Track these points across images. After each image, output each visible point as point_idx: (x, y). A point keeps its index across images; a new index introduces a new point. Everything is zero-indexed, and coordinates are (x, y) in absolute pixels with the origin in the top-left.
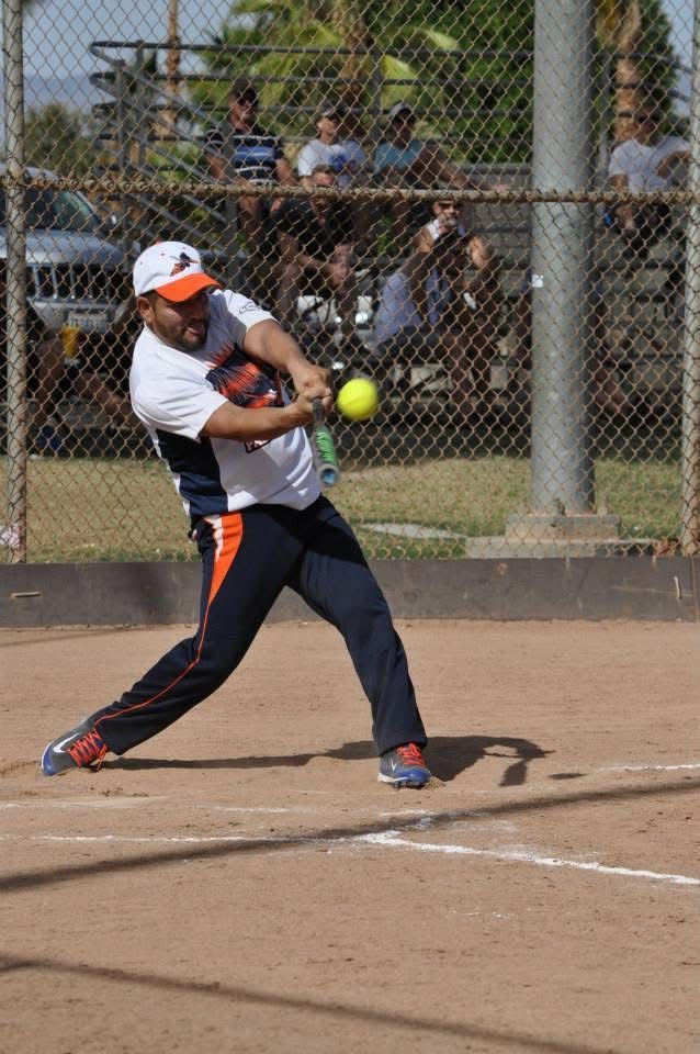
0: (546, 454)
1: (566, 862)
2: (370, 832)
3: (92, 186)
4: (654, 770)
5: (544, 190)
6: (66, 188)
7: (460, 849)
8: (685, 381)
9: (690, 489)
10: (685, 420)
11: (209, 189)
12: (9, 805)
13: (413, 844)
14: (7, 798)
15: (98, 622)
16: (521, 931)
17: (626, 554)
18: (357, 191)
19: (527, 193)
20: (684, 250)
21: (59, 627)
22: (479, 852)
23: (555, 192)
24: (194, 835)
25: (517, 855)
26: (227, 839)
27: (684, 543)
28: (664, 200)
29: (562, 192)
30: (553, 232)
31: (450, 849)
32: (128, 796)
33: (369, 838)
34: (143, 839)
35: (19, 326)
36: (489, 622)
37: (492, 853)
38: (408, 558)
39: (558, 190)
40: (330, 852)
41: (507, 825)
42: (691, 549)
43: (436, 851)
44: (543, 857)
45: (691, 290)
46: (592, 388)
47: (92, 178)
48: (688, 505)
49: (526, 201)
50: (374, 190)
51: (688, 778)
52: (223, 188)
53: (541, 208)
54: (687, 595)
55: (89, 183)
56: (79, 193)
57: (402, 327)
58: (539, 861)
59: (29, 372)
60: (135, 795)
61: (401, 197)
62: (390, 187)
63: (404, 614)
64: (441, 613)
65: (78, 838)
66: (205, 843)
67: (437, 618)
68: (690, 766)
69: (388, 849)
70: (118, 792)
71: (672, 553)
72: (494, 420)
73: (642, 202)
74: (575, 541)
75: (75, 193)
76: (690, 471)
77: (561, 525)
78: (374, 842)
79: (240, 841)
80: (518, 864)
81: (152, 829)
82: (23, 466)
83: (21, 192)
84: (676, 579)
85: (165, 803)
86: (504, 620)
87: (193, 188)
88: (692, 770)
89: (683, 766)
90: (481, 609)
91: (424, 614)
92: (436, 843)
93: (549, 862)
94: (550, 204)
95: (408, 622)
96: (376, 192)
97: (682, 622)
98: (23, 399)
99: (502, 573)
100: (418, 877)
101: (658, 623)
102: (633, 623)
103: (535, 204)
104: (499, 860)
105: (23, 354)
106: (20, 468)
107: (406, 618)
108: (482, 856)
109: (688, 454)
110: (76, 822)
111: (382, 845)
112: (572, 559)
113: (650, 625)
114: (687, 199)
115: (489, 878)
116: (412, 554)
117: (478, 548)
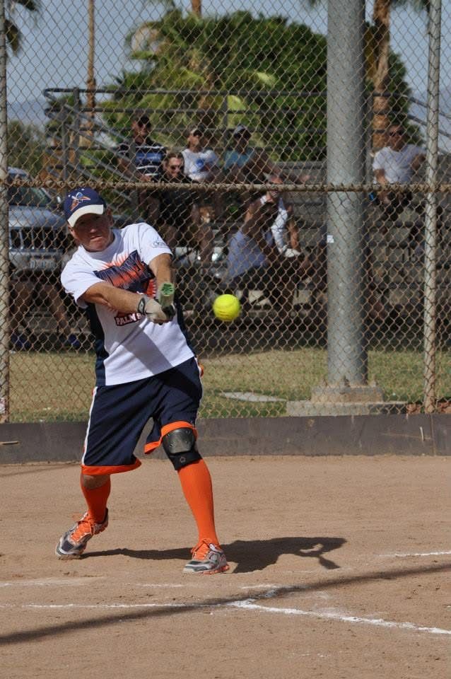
0: (338, 349)
1: (362, 619)
2: (236, 600)
3: (51, 185)
4: (414, 557)
5: (335, 184)
6: (35, 186)
7: (294, 611)
8: (425, 303)
9: (429, 371)
10: (426, 328)
11: (124, 185)
12: (6, 584)
13: (264, 608)
14: (5, 579)
15: (56, 459)
16: (336, 666)
17: (389, 412)
18: (218, 185)
19: (325, 186)
20: (424, 220)
21: (30, 464)
22: (306, 613)
23: (342, 185)
24: (125, 603)
25: (330, 615)
26: (146, 605)
27: (426, 406)
28: (411, 190)
29: (346, 185)
30: (341, 209)
31: (288, 611)
32: (81, 577)
33: (236, 604)
34: (92, 606)
35: (4, 273)
36: (304, 457)
37: (314, 613)
38: (252, 417)
39: (344, 185)
40: (212, 614)
41: (323, 595)
42: (430, 409)
43: (279, 613)
44: (347, 616)
45: (428, 246)
46: (367, 307)
47: (51, 179)
48: (428, 381)
49: (324, 191)
50: (228, 185)
51: (436, 562)
52: (133, 185)
53: (334, 195)
54: (428, 438)
55: (49, 182)
56: (43, 189)
57: (246, 271)
58: (345, 619)
59: (11, 301)
60: (86, 576)
61: (245, 189)
62: (239, 183)
63: (249, 452)
64: (273, 451)
65: (51, 606)
66: (133, 608)
67: (271, 454)
68: (437, 554)
69: (248, 611)
70: (75, 574)
71: (418, 412)
72: (305, 328)
73: (397, 191)
74: (356, 404)
75: (40, 189)
76: (429, 359)
77: (347, 393)
78: (239, 606)
79: (155, 606)
80: (331, 621)
81: (98, 599)
82: (7, 361)
83: (6, 189)
84: (421, 428)
85: (105, 581)
86: (313, 456)
87: (114, 185)
88: (438, 556)
89: (432, 554)
90: (298, 449)
91: (262, 453)
92: (278, 607)
93: (351, 619)
94: (339, 193)
95: (252, 457)
96: (230, 186)
97: (425, 455)
98: (7, 319)
99: (311, 426)
100: (269, 630)
101: (410, 457)
102: (394, 456)
103: (329, 193)
104: (319, 618)
105: (7, 290)
106: (6, 362)
107: (251, 455)
108: (308, 616)
109: (428, 349)
110: (48, 595)
111: (245, 609)
112: (355, 417)
113: (405, 457)
114: (426, 189)
115: (314, 631)
116: (254, 413)
117: (295, 409)
